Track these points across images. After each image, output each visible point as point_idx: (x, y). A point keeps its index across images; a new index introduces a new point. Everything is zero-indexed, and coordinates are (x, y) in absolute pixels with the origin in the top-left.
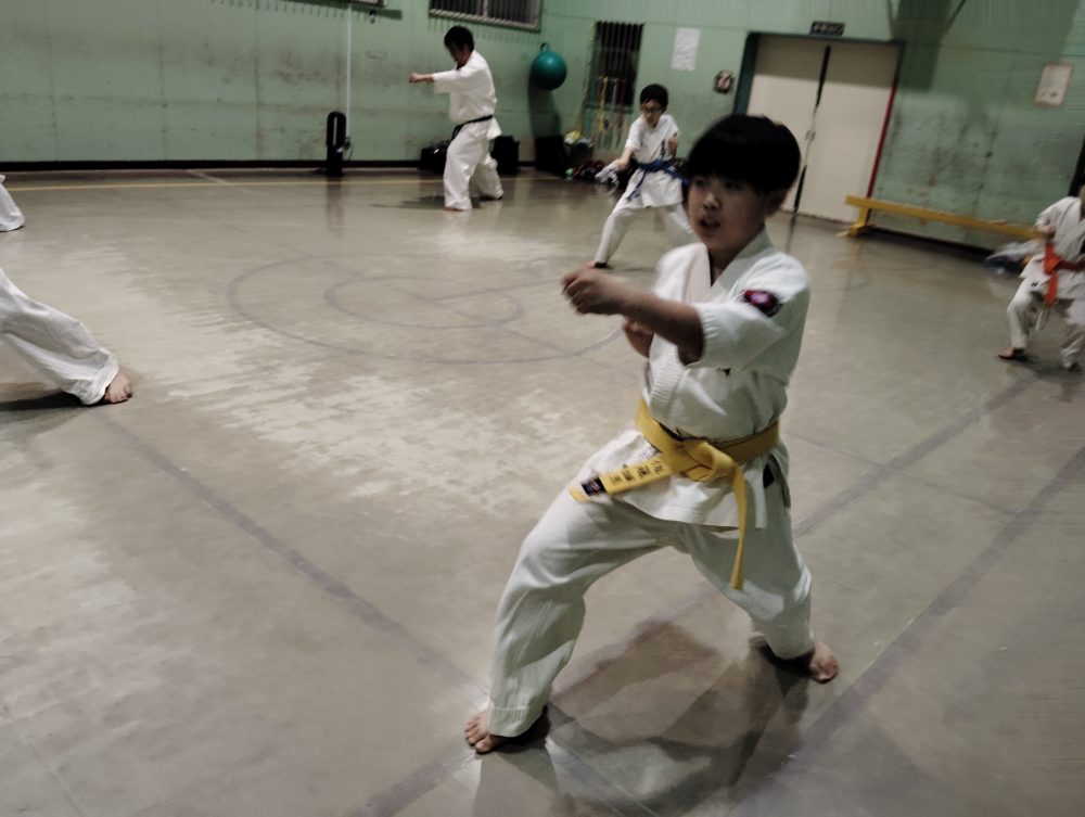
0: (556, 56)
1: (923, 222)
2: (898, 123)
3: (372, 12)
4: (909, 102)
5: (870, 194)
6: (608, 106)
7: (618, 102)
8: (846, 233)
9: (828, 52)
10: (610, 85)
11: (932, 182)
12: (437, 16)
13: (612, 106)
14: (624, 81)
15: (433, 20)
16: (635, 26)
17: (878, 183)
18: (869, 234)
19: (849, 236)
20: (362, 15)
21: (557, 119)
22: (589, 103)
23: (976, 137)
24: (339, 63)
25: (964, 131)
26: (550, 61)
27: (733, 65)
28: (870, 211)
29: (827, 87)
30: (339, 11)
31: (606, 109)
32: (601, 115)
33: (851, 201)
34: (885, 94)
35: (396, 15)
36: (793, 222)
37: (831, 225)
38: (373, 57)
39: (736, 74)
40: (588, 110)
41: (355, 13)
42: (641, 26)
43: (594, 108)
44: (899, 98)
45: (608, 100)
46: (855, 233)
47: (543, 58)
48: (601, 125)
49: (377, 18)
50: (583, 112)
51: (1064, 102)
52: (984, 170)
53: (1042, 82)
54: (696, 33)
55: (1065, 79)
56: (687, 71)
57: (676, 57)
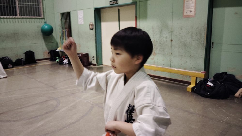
0: (49, 25)
9: (119, 10)
11: (154, 54)
14: (68, 30)
16: (69, 12)
23: (166, 34)
43: (63, 39)
45: (65, 36)
47: (44, 26)
51: (195, 14)
52: (171, 47)
53: (185, 7)
54: (82, 11)
55: (194, 4)
56: (82, 24)
57: (79, 20)
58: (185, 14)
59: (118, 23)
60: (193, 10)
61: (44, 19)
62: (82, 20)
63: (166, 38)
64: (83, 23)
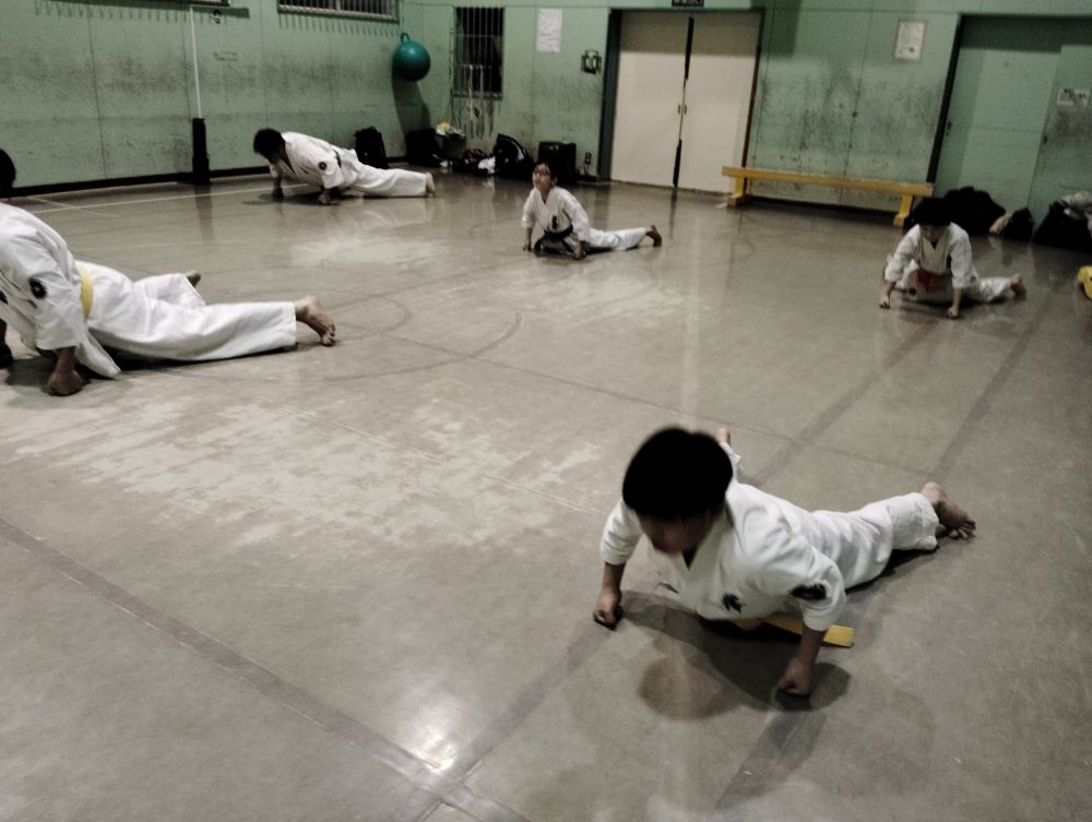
0: (417, 46)
1: (798, 186)
2: (765, 91)
3: (216, 12)
4: (774, 68)
5: (744, 163)
6: (477, 93)
7: (486, 89)
8: (725, 205)
9: (691, 23)
10: (476, 72)
11: (803, 146)
12: (287, 12)
13: (481, 93)
14: (490, 67)
15: (283, 16)
16: (496, 10)
17: (751, 153)
18: (748, 203)
19: (729, 207)
20: (206, 16)
21: (425, 111)
22: (457, 92)
23: (841, 98)
24: (186, 67)
25: (829, 92)
26: (412, 52)
27: (599, 44)
28: (746, 180)
29: (693, 59)
30: (180, 14)
31: (475, 97)
32: (470, 103)
33: (727, 172)
34: (750, 62)
35: (243, 13)
36: (674, 198)
37: (711, 198)
38: (222, 59)
39: (602, 54)
40: (456, 100)
41: (198, 15)
42: (502, 10)
43: (463, 96)
44: (763, 65)
45: (476, 88)
46: (734, 203)
47: (403, 49)
48: (472, 113)
49: (222, 18)
50: (452, 102)
51: (922, 57)
52: (852, 130)
53: (900, 38)
54: (558, 13)
55: (920, 35)
56: (553, 53)
57: (541, 39)
58: (898, 55)
59: (683, 59)
60: (917, 47)
61: (397, 22)
62: (552, 39)
63: (841, 106)
64: (556, 50)
